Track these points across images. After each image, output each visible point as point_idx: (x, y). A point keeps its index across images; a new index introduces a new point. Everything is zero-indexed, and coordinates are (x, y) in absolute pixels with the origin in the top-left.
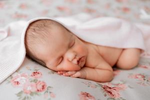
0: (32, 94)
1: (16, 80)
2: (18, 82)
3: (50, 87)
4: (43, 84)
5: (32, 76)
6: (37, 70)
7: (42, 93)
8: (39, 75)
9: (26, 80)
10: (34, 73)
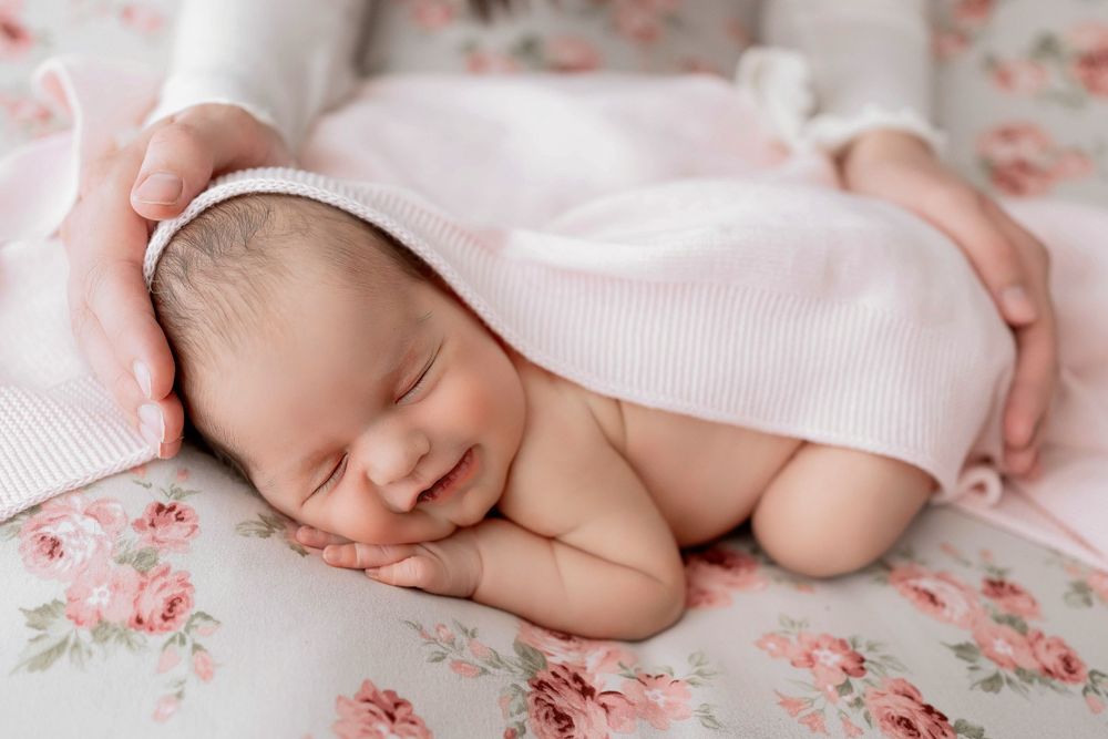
0: (101, 628)
1: (49, 531)
2: (56, 543)
3: (207, 617)
4: (177, 591)
5: (139, 524)
6: (179, 494)
7: (156, 640)
8: (176, 530)
9: (100, 545)
10: (160, 508)
